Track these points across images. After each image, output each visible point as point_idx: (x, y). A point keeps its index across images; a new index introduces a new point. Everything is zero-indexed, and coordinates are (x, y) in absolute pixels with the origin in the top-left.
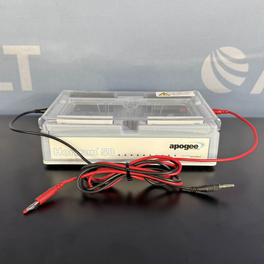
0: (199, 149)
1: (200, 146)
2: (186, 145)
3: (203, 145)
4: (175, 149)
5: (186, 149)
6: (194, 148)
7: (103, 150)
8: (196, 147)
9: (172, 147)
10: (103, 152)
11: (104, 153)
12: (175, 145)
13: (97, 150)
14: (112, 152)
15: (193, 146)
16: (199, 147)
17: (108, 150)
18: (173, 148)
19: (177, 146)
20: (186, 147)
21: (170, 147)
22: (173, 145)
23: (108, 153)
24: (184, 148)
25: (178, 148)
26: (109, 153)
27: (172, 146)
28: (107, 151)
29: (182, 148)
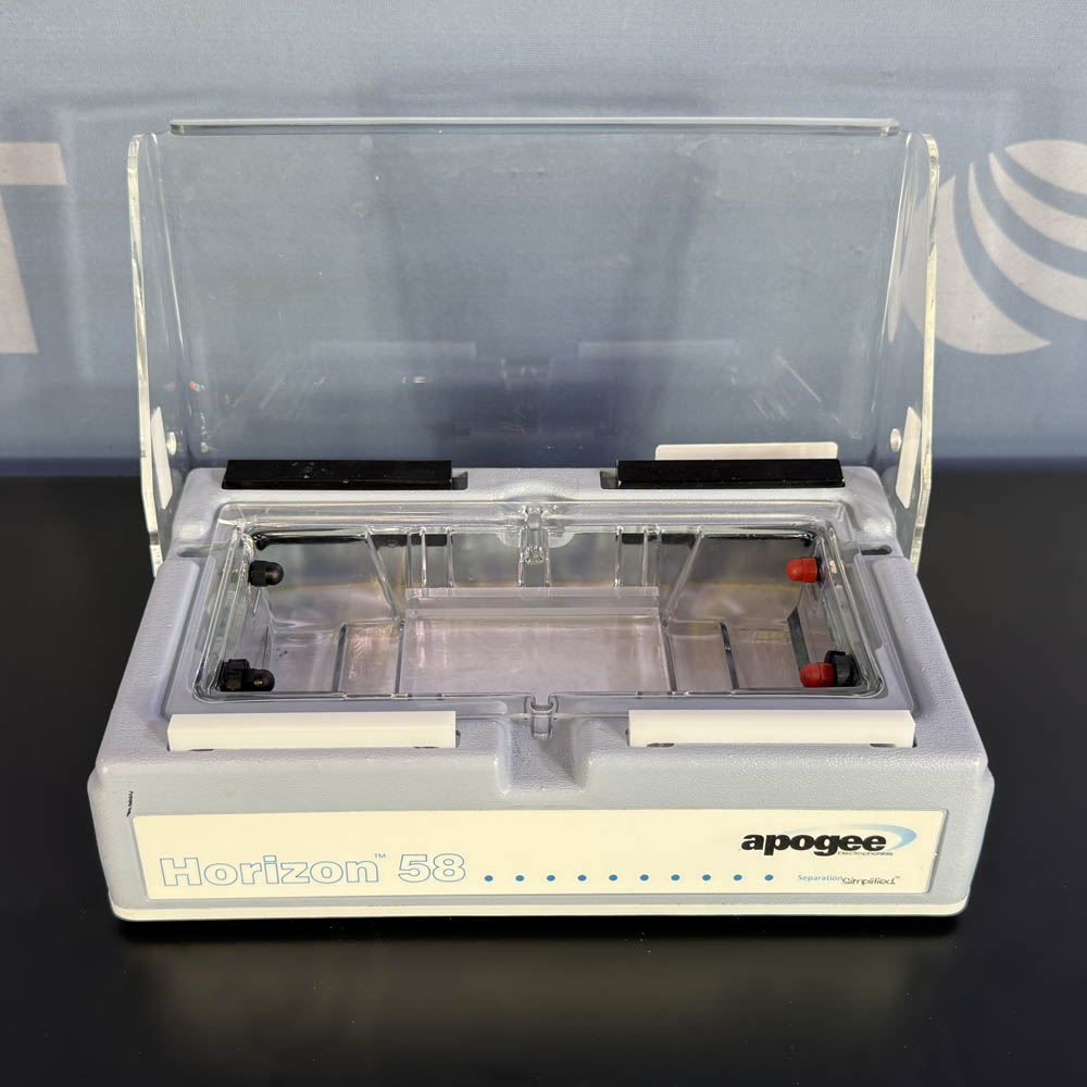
0: (891, 854)
1: (892, 840)
2: (822, 839)
3: (909, 836)
4: (769, 852)
5: (826, 851)
6: (862, 850)
7: (407, 860)
8: (873, 844)
9: (752, 845)
10: (405, 865)
11: (414, 872)
12: (768, 837)
13: (378, 861)
14: (454, 867)
15: (857, 840)
16: (887, 848)
17: (430, 860)
18: (758, 846)
19: (778, 842)
20: (827, 843)
21: (746, 846)
22: (759, 839)
23: (431, 873)
24: (814, 849)
25: (782, 847)
26: (439, 874)
27: (753, 839)
28: (430, 863)
29: (807, 846)
